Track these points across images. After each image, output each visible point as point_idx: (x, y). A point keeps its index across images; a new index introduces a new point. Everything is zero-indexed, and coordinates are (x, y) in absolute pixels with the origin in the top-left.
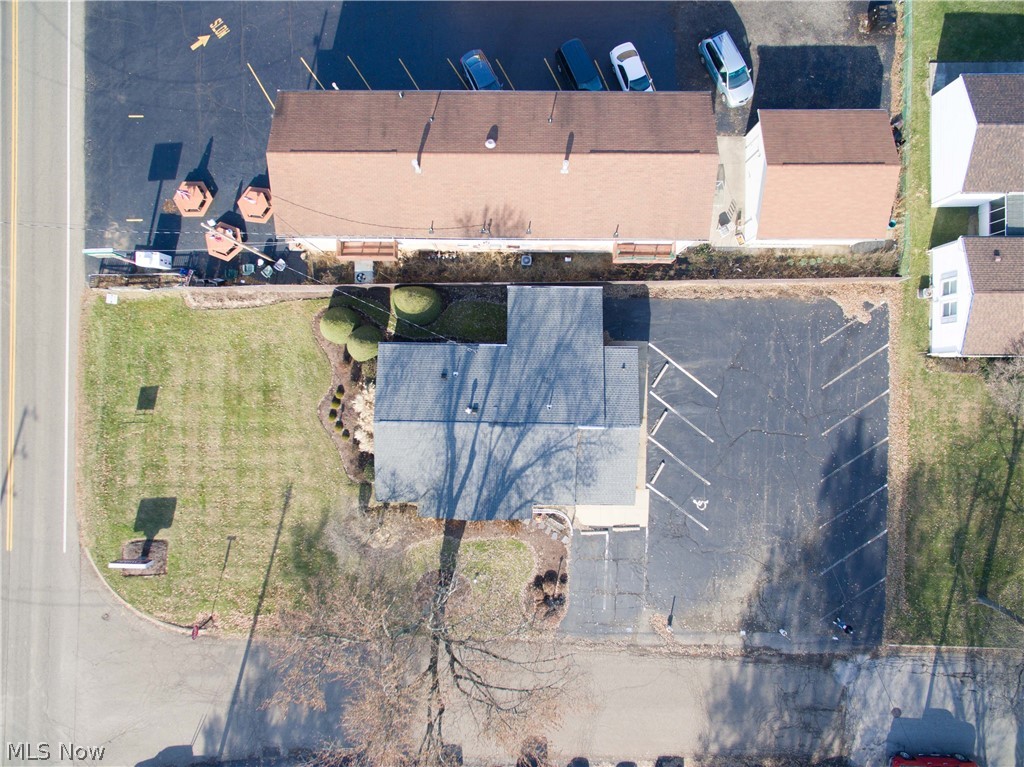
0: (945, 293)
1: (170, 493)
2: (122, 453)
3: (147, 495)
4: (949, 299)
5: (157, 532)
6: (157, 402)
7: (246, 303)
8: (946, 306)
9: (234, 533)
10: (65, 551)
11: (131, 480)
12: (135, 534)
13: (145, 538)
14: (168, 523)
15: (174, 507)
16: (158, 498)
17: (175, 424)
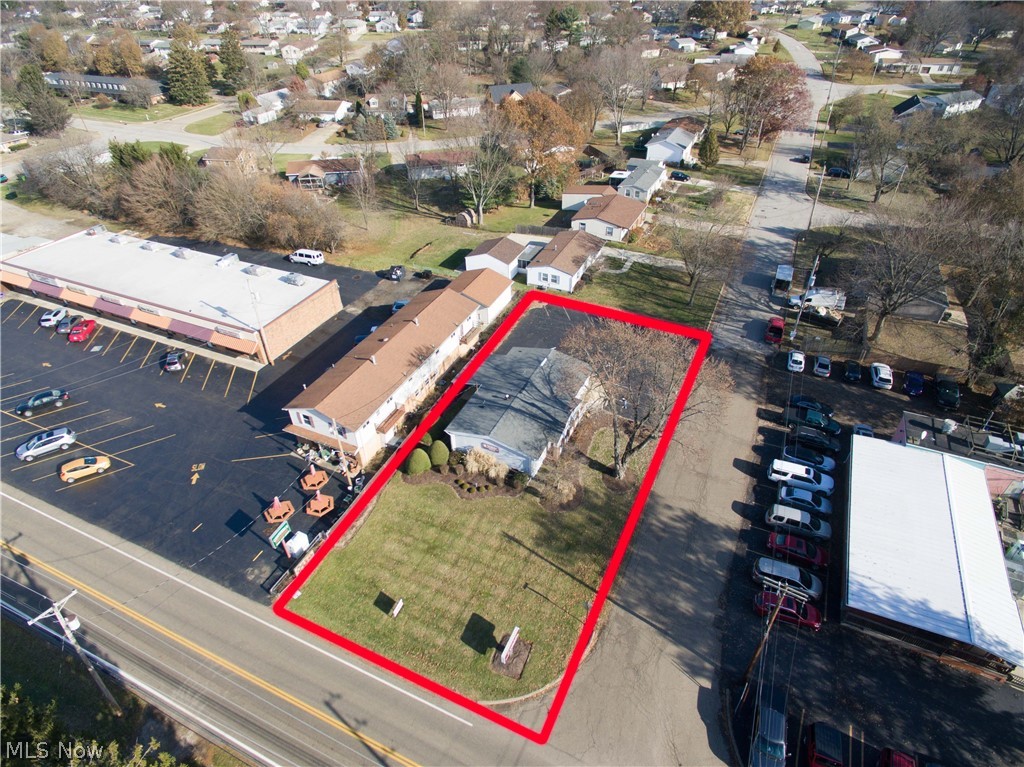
1: (467, 616)
2: (416, 640)
3: (459, 633)
4: (550, 278)
5: (494, 638)
6: (391, 596)
9: (522, 582)
10: (471, 725)
11: (440, 641)
12: (488, 655)
13: (494, 649)
14: (492, 627)
15: (481, 618)
16: (467, 626)
17: (417, 591)
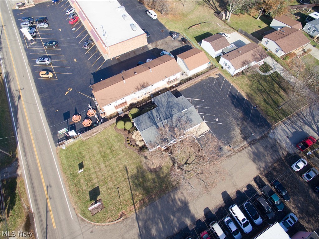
0: (226, 66)
1: (96, 186)
2: (79, 183)
3: (90, 189)
5: (97, 198)
6: (84, 165)
7: (97, 133)
8: (228, 67)
9: (118, 186)
10: (72, 218)
11: (84, 188)
12: (91, 202)
13: (94, 201)
14: (99, 194)
15: (99, 189)
16: (94, 189)
17: (91, 168)
